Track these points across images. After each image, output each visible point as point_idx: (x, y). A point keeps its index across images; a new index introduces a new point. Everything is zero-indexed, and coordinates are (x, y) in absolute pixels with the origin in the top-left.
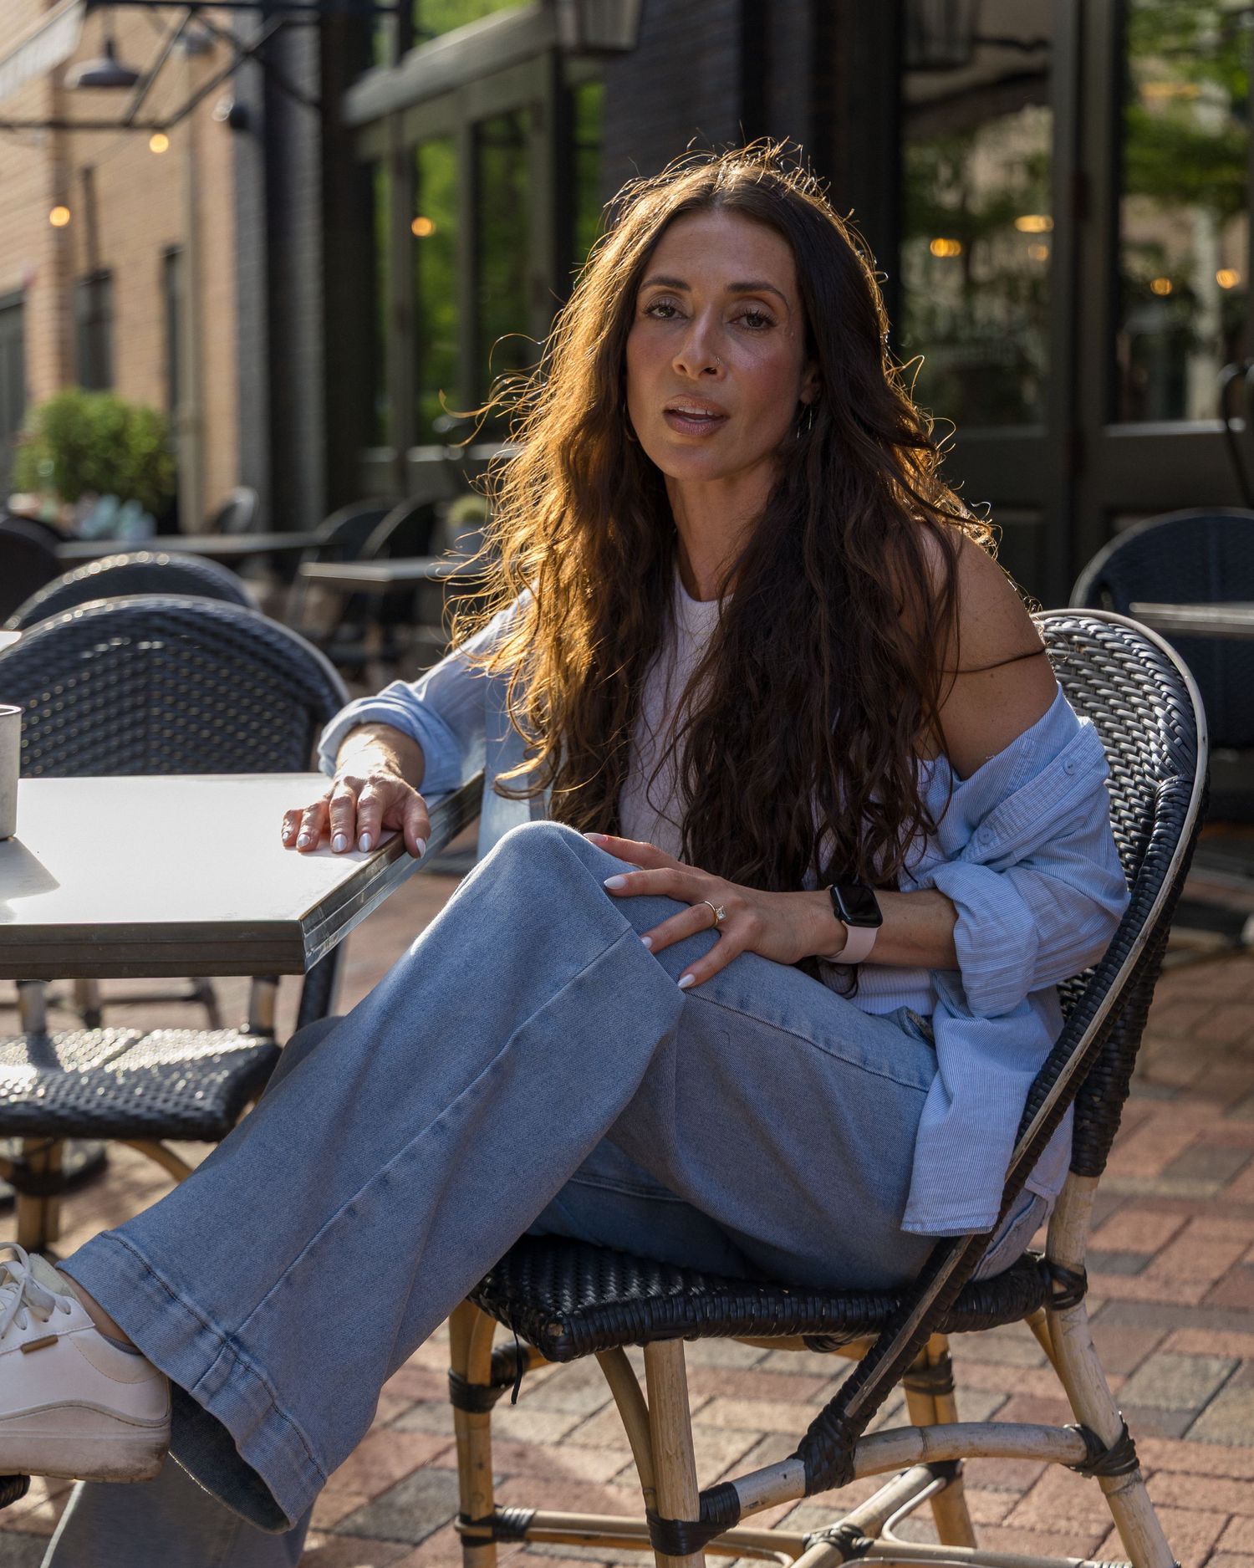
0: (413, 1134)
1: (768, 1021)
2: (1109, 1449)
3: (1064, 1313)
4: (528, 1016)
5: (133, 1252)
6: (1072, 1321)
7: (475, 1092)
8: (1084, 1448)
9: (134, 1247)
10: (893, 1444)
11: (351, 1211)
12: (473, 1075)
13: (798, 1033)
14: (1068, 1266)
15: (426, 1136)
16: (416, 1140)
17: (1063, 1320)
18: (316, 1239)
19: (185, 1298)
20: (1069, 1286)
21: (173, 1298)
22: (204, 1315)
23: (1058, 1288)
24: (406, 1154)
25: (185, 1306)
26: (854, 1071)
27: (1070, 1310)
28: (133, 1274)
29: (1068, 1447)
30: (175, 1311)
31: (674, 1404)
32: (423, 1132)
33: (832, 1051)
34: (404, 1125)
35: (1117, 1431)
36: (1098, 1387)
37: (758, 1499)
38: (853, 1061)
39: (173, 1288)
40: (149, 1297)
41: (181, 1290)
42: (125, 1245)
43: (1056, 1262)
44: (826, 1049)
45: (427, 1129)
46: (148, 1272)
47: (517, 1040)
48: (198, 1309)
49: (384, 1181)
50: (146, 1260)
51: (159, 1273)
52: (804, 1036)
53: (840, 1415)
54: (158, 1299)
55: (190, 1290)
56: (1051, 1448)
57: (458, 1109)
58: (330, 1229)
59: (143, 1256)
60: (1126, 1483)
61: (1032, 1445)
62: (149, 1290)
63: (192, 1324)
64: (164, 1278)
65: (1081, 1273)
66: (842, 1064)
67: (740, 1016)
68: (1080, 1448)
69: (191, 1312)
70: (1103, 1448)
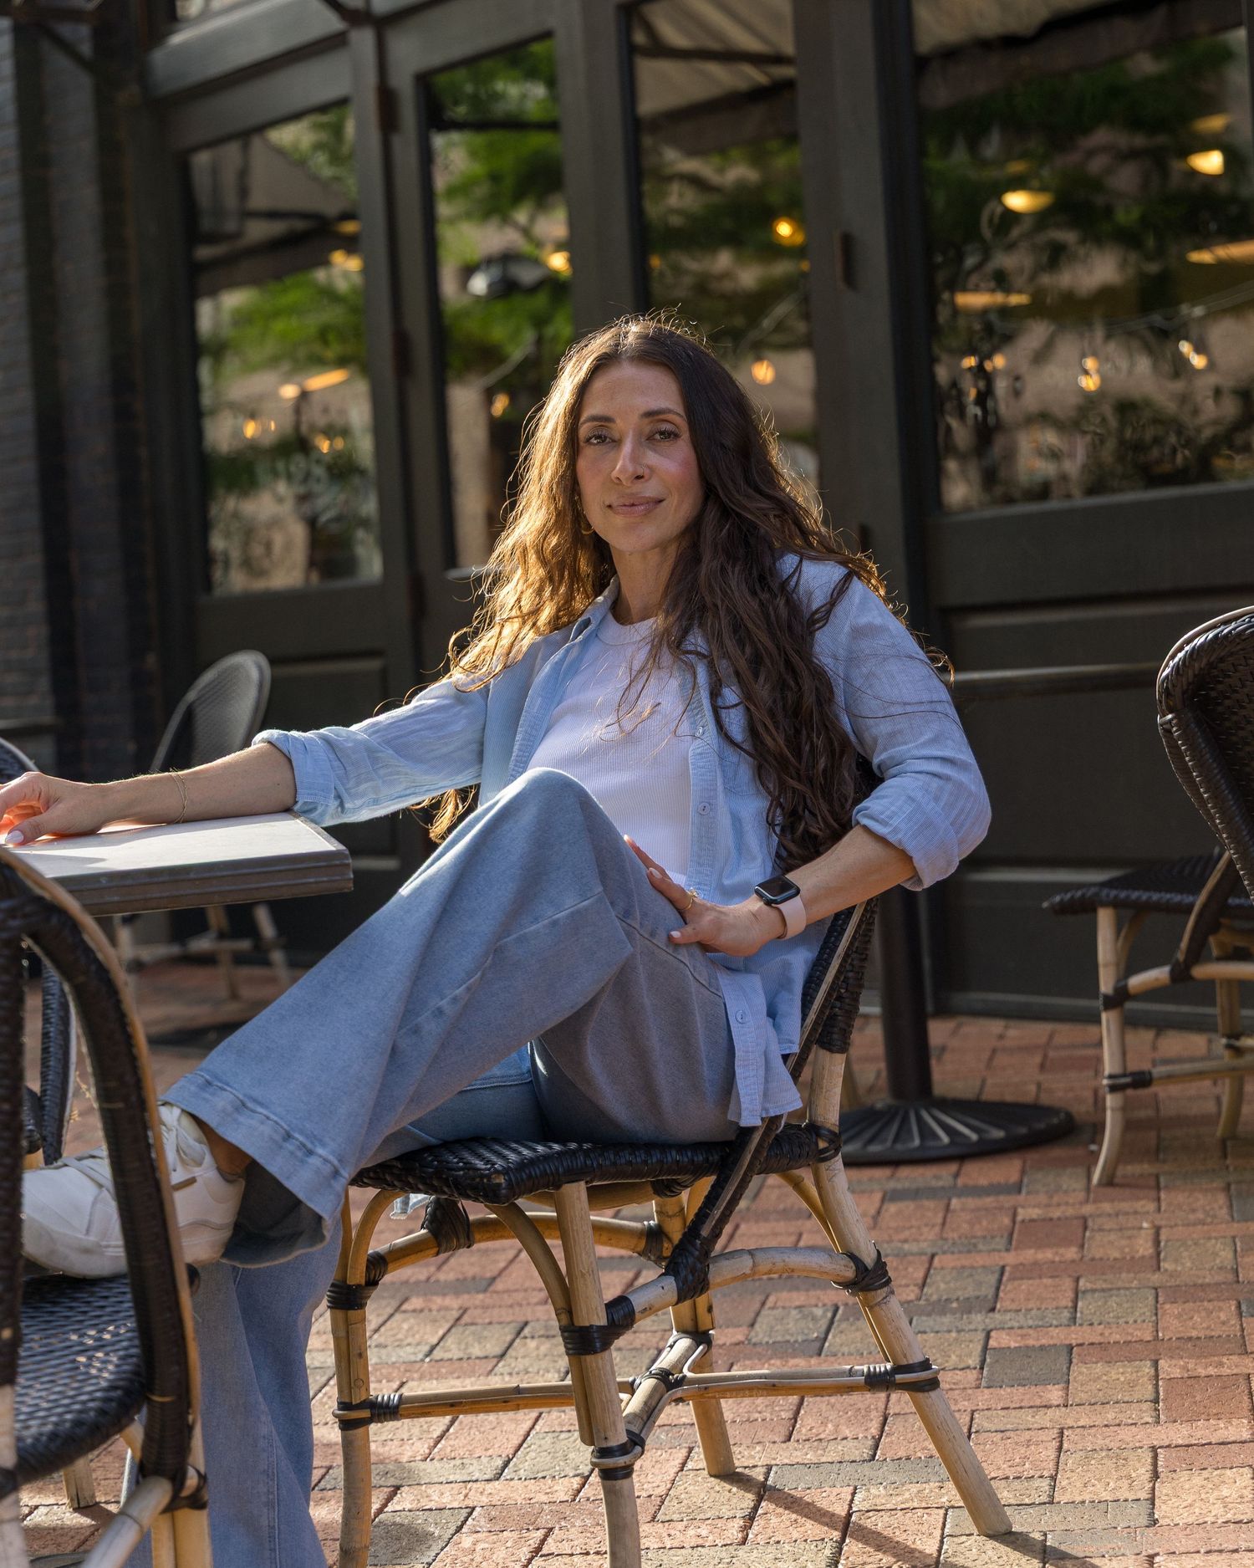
2: (870, 1268)
3: (828, 1163)
5: (276, 1122)
6: (834, 1170)
8: (854, 1268)
9: (275, 1118)
10: (733, 1261)
14: (828, 1126)
17: (827, 1170)
19: (320, 1151)
20: (831, 1142)
21: (310, 1153)
22: (336, 1162)
23: (822, 1145)
25: (320, 1156)
27: (832, 1161)
28: (278, 1138)
29: (844, 1266)
30: (314, 1161)
35: (874, 1255)
36: (858, 1221)
37: (647, 1306)
39: (309, 1145)
40: (292, 1153)
41: (315, 1146)
42: (268, 1118)
43: (819, 1124)
46: (288, 1136)
48: (331, 1158)
50: (286, 1127)
51: (297, 1135)
53: (698, 1236)
54: (299, 1154)
55: (324, 1145)
56: (834, 1267)
59: (283, 1124)
60: (884, 1295)
61: (822, 1263)
62: (291, 1148)
63: (327, 1169)
64: (301, 1138)
65: (838, 1131)
68: (851, 1270)
69: (326, 1160)
70: (866, 1269)
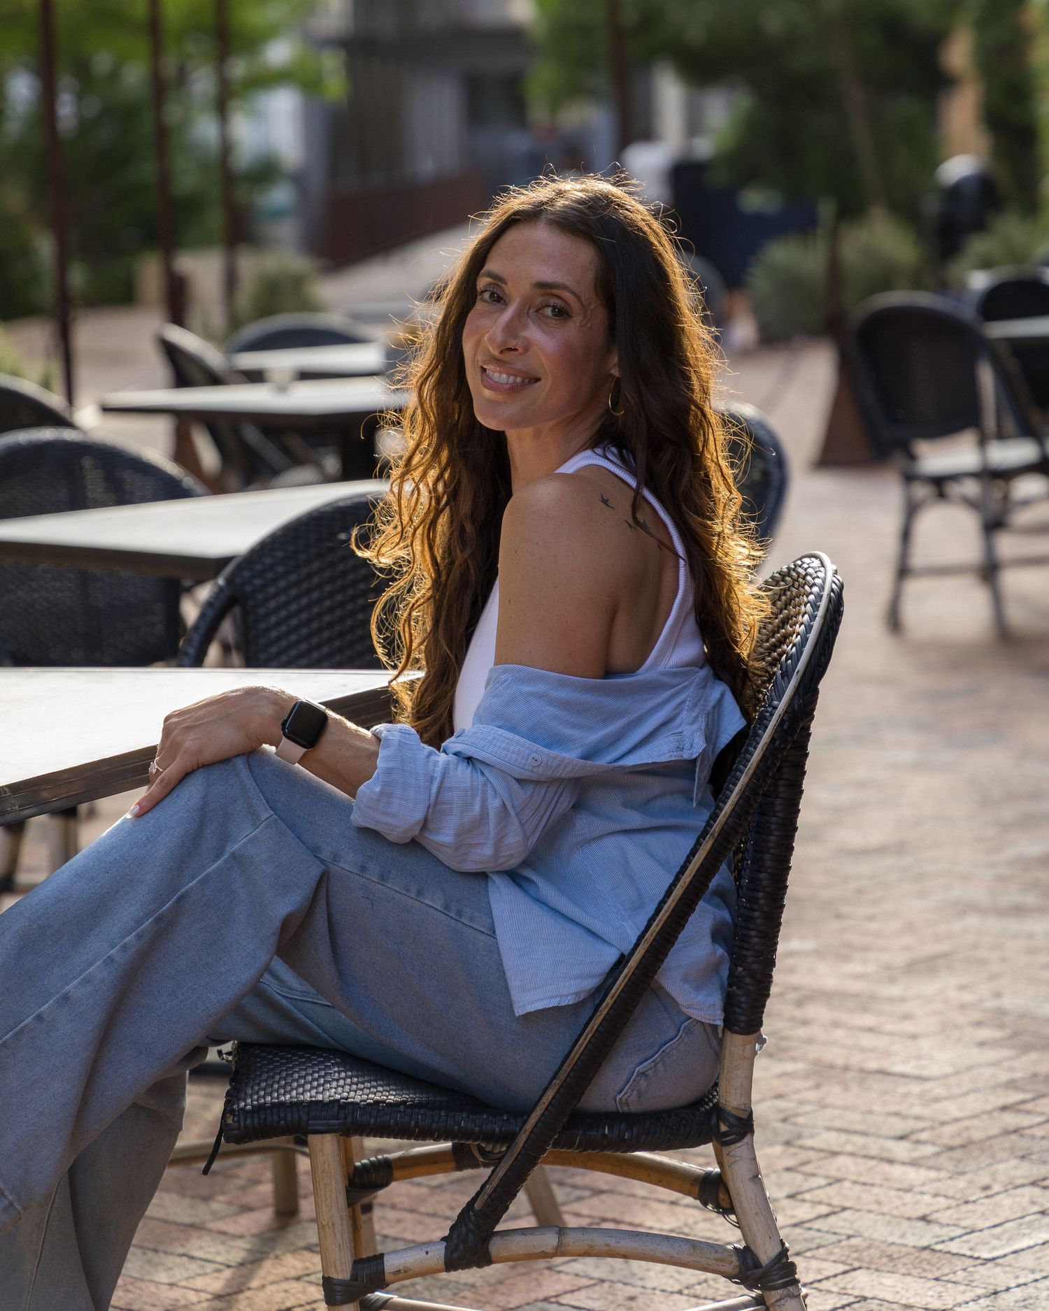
0: (91, 965)
1: (405, 892)
2: (764, 1265)
4: (193, 879)
6: (734, 1156)
7: (139, 936)
8: (736, 1263)
10: (530, 1238)
11: (39, 1018)
12: (139, 923)
13: (430, 904)
14: (731, 1109)
15: (99, 966)
16: (91, 969)
17: (728, 1155)
18: (8, 1036)
20: (735, 1127)
23: (723, 1128)
24: (83, 980)
26: (483, 937)
27: (733, 1146)
29: (716, 1260)
31: (325, 1185)
32: (98, 963)
33: (463, 920)
34: (84, 958)
35: (775, 1252)
36: (757, 1214)
37: (401, 1268)
38: (482, 929)
43: (722, 1106)
44: (457, 918)
45: (101, 961)
47: (181, 898)
49: (66, 998)
52: (437, 907)
53: (472, 1208)
56: (696, 1259)
57: (125, 948)
60: (778, 1297)
61: (674, 1253)
65: (744, 1116)
66: (472, 931)
67: (381, 887)
68: (732, 1262)
70: (757, 1264)
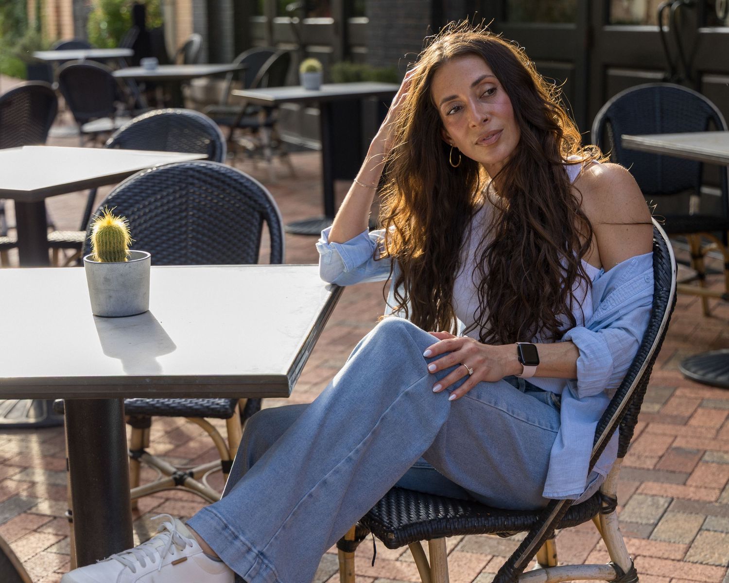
0: (338, 462)
1: (489, 404)
2: (625, 573)
3: (607, 515)
4: (388, 408)
5: (220, 518)
6: (611, 519)
7: (364, 444)
8: (615, 574)
9: (220, 516)
10: (534, 577)
11: (311, 496)
12: (364, 436)
13: (501, 409)
14: (609, 495)
15: (343, 463)
16: (339, 464)
17: (606, 518)
18: (296, 508)
19: (242, 538)
20: (610, 504)
21: (236, 537)
22: (249, 545)
23: (605, 505)
24: (335, 471)
25: (241, 541)
26: (523, 424)
27: (610, 514)
28: (219, 528)
29: (608, 574)
30: (237, 543)
31: (441, 565)
32: (342, 461)
33: (515, 416)
34: (334, 458)
35: (629, 565)
36: (621, 547)
38: (523, 420)
39: (236, 533)
40: (226, 537)
41: (240, 534)
42: (216, 515)
43: (604, 494)
44: (512, 415)
45: (344, 460)
46: (226, 527)
47: (383, 419)
48: (247, 542)
49: (325, 482)
50: (225, 522)
51: (230, 527)
52: (504, 410)
53: (512, 567)
54: (230, 538)
55: (244, 534)
56: (601, 575)
57: (357, 451)
58: (302, 504)
59: (224, 520)
61: (593, 574)
62: (226, 534)
63: (244, 549)
64: (233, 529)
65: (614, 498)
66: (519, 421)
67: (477, 402)
68: (613, 574)
69: (244, 544)
70: (623, 573)
